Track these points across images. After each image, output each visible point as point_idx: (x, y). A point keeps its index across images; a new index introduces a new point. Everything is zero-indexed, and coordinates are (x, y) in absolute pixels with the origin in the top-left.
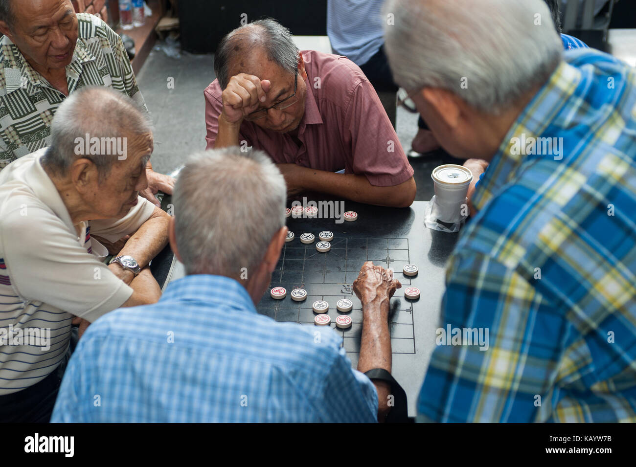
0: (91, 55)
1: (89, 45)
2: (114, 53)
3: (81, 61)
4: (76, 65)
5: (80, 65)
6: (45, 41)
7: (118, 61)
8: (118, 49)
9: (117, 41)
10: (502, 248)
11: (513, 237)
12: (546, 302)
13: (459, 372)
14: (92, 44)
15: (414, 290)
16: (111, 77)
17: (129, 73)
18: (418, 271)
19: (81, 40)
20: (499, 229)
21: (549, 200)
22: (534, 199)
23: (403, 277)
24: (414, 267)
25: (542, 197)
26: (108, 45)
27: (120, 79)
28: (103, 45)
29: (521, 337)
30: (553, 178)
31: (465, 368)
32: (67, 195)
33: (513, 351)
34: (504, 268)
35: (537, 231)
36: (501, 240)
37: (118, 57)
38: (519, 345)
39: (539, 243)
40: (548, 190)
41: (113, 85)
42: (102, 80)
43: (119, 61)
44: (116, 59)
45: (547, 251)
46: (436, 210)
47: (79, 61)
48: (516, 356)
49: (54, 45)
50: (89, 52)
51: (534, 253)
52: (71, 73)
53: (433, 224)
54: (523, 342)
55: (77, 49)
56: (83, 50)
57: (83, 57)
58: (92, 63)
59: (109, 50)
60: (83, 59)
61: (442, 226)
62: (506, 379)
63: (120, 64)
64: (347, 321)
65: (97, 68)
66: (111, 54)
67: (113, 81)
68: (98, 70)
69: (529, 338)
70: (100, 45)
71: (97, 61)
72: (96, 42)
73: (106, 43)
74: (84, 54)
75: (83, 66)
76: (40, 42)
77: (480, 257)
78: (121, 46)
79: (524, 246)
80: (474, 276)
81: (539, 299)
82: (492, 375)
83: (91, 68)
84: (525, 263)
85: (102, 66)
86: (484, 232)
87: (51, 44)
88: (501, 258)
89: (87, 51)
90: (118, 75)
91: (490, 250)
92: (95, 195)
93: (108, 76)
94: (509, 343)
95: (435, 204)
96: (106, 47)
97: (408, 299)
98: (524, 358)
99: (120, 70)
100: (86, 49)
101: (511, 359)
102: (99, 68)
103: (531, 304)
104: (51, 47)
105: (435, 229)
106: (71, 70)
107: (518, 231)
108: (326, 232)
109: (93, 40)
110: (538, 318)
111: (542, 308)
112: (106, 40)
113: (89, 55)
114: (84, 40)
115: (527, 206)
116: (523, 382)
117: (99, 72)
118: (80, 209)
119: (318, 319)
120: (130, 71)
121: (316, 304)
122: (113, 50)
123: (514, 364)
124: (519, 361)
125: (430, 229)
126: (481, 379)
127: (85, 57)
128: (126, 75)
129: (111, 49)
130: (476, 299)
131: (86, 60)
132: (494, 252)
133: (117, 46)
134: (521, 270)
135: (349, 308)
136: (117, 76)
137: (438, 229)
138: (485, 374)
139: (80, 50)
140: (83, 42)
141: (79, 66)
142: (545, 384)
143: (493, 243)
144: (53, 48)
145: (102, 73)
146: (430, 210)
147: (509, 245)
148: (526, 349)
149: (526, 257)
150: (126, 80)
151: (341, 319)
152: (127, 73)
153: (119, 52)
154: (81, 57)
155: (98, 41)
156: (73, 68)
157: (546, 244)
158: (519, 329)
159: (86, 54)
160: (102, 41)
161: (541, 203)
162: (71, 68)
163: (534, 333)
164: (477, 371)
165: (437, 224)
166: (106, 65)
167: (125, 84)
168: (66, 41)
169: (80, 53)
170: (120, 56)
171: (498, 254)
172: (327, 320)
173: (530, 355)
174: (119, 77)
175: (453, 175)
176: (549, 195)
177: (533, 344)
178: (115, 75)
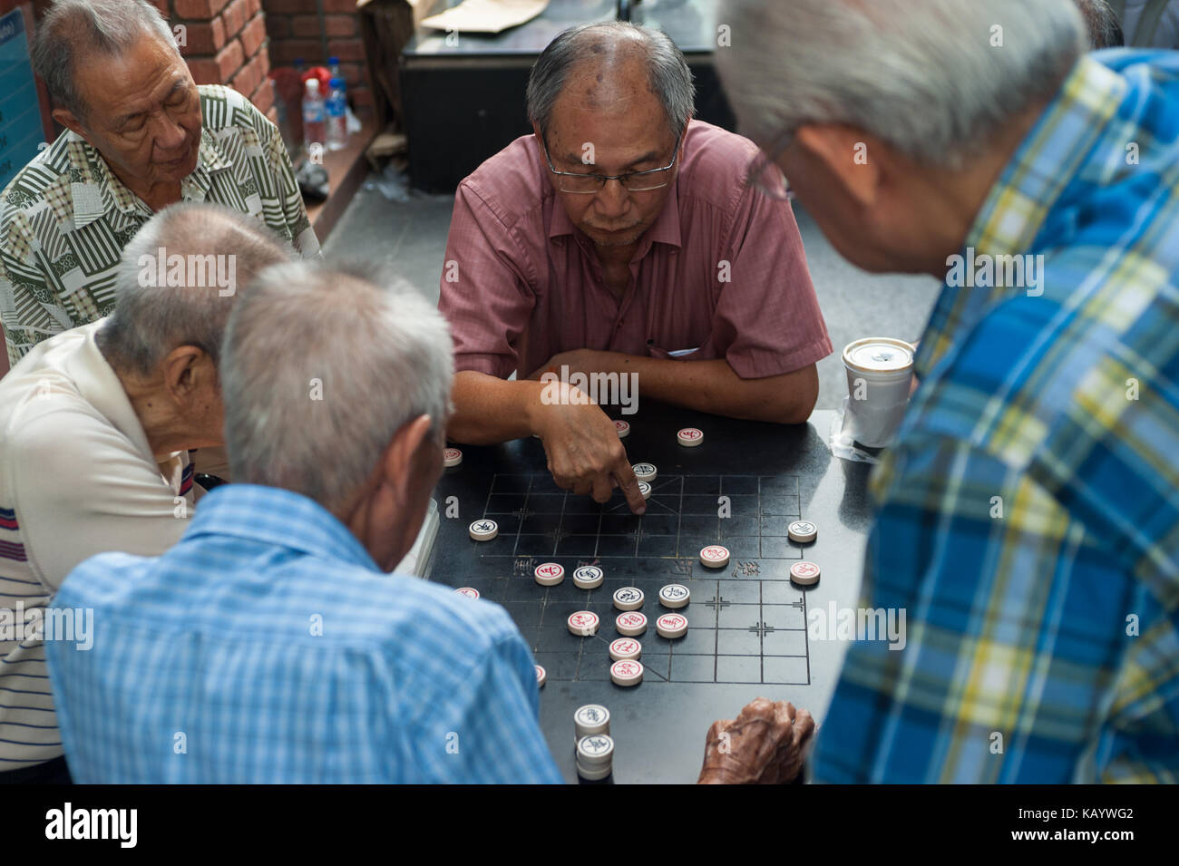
0: (225, 157)
1: (221, 141)
2: (266, 157)
3: (209, 169)
4: (199, 176)
5: (207, 176)
6: (143, 140)
7: (273, 172)
8: (273, 150)
9: (271, 136)
10: (996, 425)
11: (1020, 399)
12: (1093, 541)
13: (902, 691)
14: (227, 139)
15: (808, 567)
16: (261, 198)
17: (292, 194)
18: (816, 533)
19: (208, 131)
20: (989, 386)
21: (1092, 321)
22: (1059, 319)
23: (787, 544)
24: (809, 526)
25: (1076, 314)
26: (255, 141)
27: (277, 202)
28: (247, 142)
29: (1038, 615)
30: (1096, 277)
31: (917, 683)
32: (150, 405)
33: (1021, 646)
34: (1000, 468)
35: (1071, 385)
36: (993, 407)
37: (273, 165)
38: (1033, 636)
39: (1075, 411)
40: (1089, 299)
41: (265, 213)
42: (245, 204)
43: (276, 171)
44: (270, 167)
45: (1094, 429)
46: (850, 424)
47: (205, 168)
48: (1027, 657)
49: (160, 143)
50: (221, 152)
51: (1065, 434)
52: (190, 190)
53: (846, 450)
54: (1043, 627)
55: (202, 147)
56: (211, 148)
57: (212, 161)
58: (226, 172)
59: (257, 150)
60: (212, 166)
61: (862, 453)
62: (1005, 707)
63: (278, 177)
64: (678, 625)
65: (236, 182)
66: (261, 158)
67: (264, 207)
68: (237, 186)
69: (1056, 618)
70: (241, 141)
71: (237, 168)
72: (234, 135)
73: (251, 137)
74: (212, 156)
75: (212, 178)
76: (136, 141)
77: (946, 446)
78: (279, 144)
79: (1043, 418)
80: (937, 486)
81: (1078, 533)
82: (973, 698)
83: (225, 181)
84: (1047, 456)
85: (245, 179)
86: (956, 394)
87: (154, 142)
88: (995, 445)
89: (219, 150)
90: (273, 194)
91: (969, 431)
92: (207, 407)
93: (256, 196)
94: (1011, 631)
95: (849, 412)
96: (252, 146)
97: (797, 584)
98: (1044, 663)
99: (277, 188)
100: (217, 148)
101: (1017, 664)
102: (239, 183)
103: (1059, 546)
104: (155, 147)
105: (849, 458)
106: (192, 185)
107: (1030, 387)
108: (643, 465)
109: (229, 131)
110: (1076, 575)
111: (1084, 554)
112: (253, 132)
113: (221, 157)
114: (213, 132)
115: (1044, 335)
116: (1042, 714)
117: (239, 191)
118: (172, 429)
119: (622, 621)
120: (293, 190)
121: (620, 595)
122: (264, 151)
123: (1022, 677)
124: (1033, 669)
125: (842, 459)
126: (952, 707)
127: (216, 161)
128: (287, 196)
129: (262, 149)
130: (943, 536)
131: (217, 167)
132: (979, 434)
133: (272, 145)
134: (1037, 471)
135: (684, 601)
136: (271, 198)
137: (856, 459)
138: (960, 696)
139: (207, 149)
140: (210, 135)
141: (205, 178)
142: (1089, 720)
143: (977, 415)
144: (159, 148)
145: (244, 191)
146: (841, 423)
147: (1012, 417)
148: (1050, 643)
149: (1049, 442)
150: (287, 206)
151: (667, 621)
152: (288, 192)
153: (274, 155)
154: (208, 162)
155: (238, 133)
156: (194, 181)
157: (1091, 412)
158: (1033, 600)
159: (216, 156)
160: (244, 133)
161: (1076, 327)
162: (191, 181)
163: (1068, 609)
164: (943, 690)
165: (854, 449)
166: (251, 176)
167: (286, 213)
168: (182, 133)
169: (206, 154)
170: (276, 162)
171: (989, 437)
172: (640, 622)
173: (1057, 655)
174: (274, 198)
175: (882, 356)
176: (1091, 310)
177: (1063, 633)
178: (267, 195)
